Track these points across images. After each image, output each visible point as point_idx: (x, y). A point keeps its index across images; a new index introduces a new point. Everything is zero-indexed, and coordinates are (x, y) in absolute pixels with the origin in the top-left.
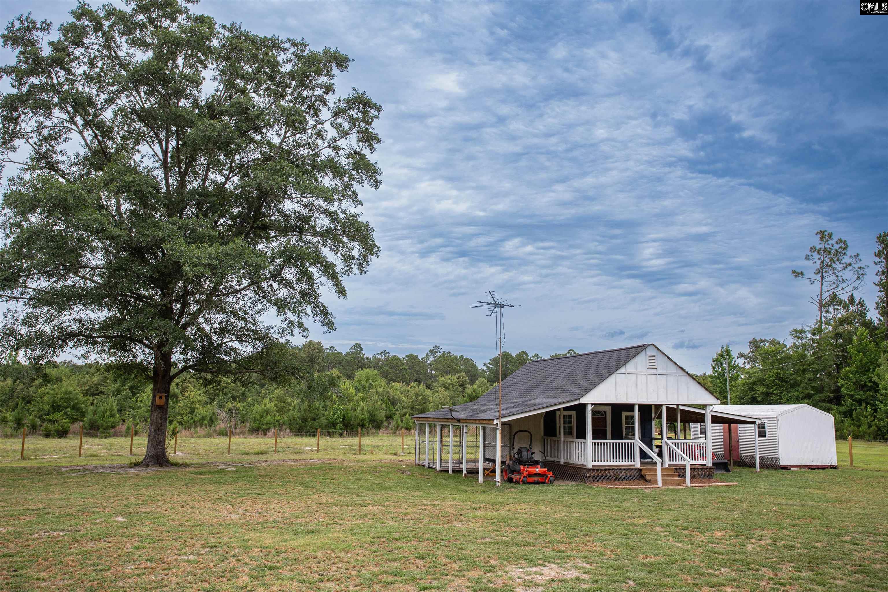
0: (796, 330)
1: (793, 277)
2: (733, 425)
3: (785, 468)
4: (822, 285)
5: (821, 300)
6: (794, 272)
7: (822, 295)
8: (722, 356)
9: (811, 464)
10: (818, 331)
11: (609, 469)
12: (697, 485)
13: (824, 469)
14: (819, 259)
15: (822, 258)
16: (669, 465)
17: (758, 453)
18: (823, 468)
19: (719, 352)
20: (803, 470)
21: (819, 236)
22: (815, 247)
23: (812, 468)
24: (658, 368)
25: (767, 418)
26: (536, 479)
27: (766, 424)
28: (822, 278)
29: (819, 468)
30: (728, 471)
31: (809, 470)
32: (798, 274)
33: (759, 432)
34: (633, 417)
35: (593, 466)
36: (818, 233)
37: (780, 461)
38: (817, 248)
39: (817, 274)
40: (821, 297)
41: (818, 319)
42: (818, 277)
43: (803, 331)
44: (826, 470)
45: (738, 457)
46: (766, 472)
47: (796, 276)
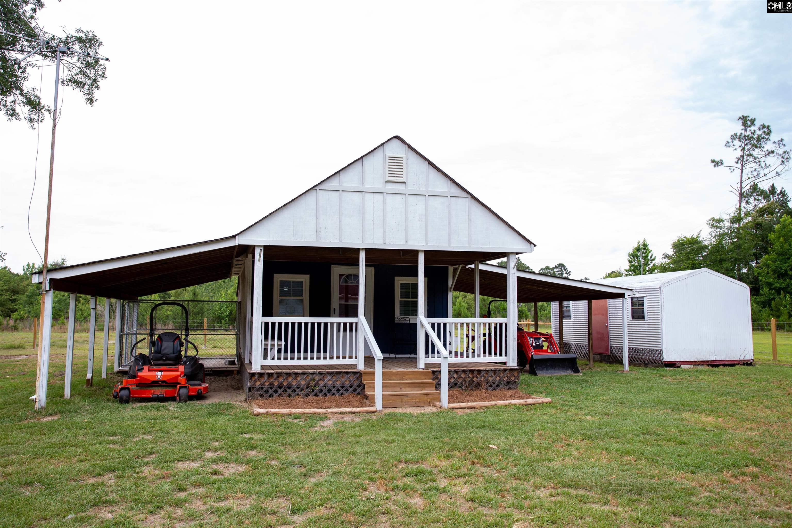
0: (713, 219)
1: (713, 167)
2: (594, 302)
3: (672, 365)
4: (742, 172)
5: (741, 188)
6: (713, 161)
7: (741, 183)
8: (638, 249)
9: (713, 358)
10: (736, 219)
11: (296, 374)
12: (463, 405)
13: (733, 365)
14: (740, 147)
15: (743, 145)
16: (427, 365)
17: (626, 342)
18: (731, 364)
19: (636, 246)
20: (700, 368)
21: (741, 121)
22: (736, 134)
23: (714, 364)
24: (409, 182)
25: (646, 290)
26: (159, 391)
27: (645, 300)
28: (743, 166)
29: (724, 365)
30: (576, 371)
31: (710, 368)
32: (717, 163)
33: (633, 311)
34: (415, 286)
35: (263, 367)
36: (740, 118)
37: (664, 355)
38: (738, 134)
39: (737, 163)
40: (741, 185)
41: (738, 206)
42: (739, 165)
43: (720, 221)
44: (737, 367)
45: (607, 350)
46: (640, 371)
47: (715, 166)
